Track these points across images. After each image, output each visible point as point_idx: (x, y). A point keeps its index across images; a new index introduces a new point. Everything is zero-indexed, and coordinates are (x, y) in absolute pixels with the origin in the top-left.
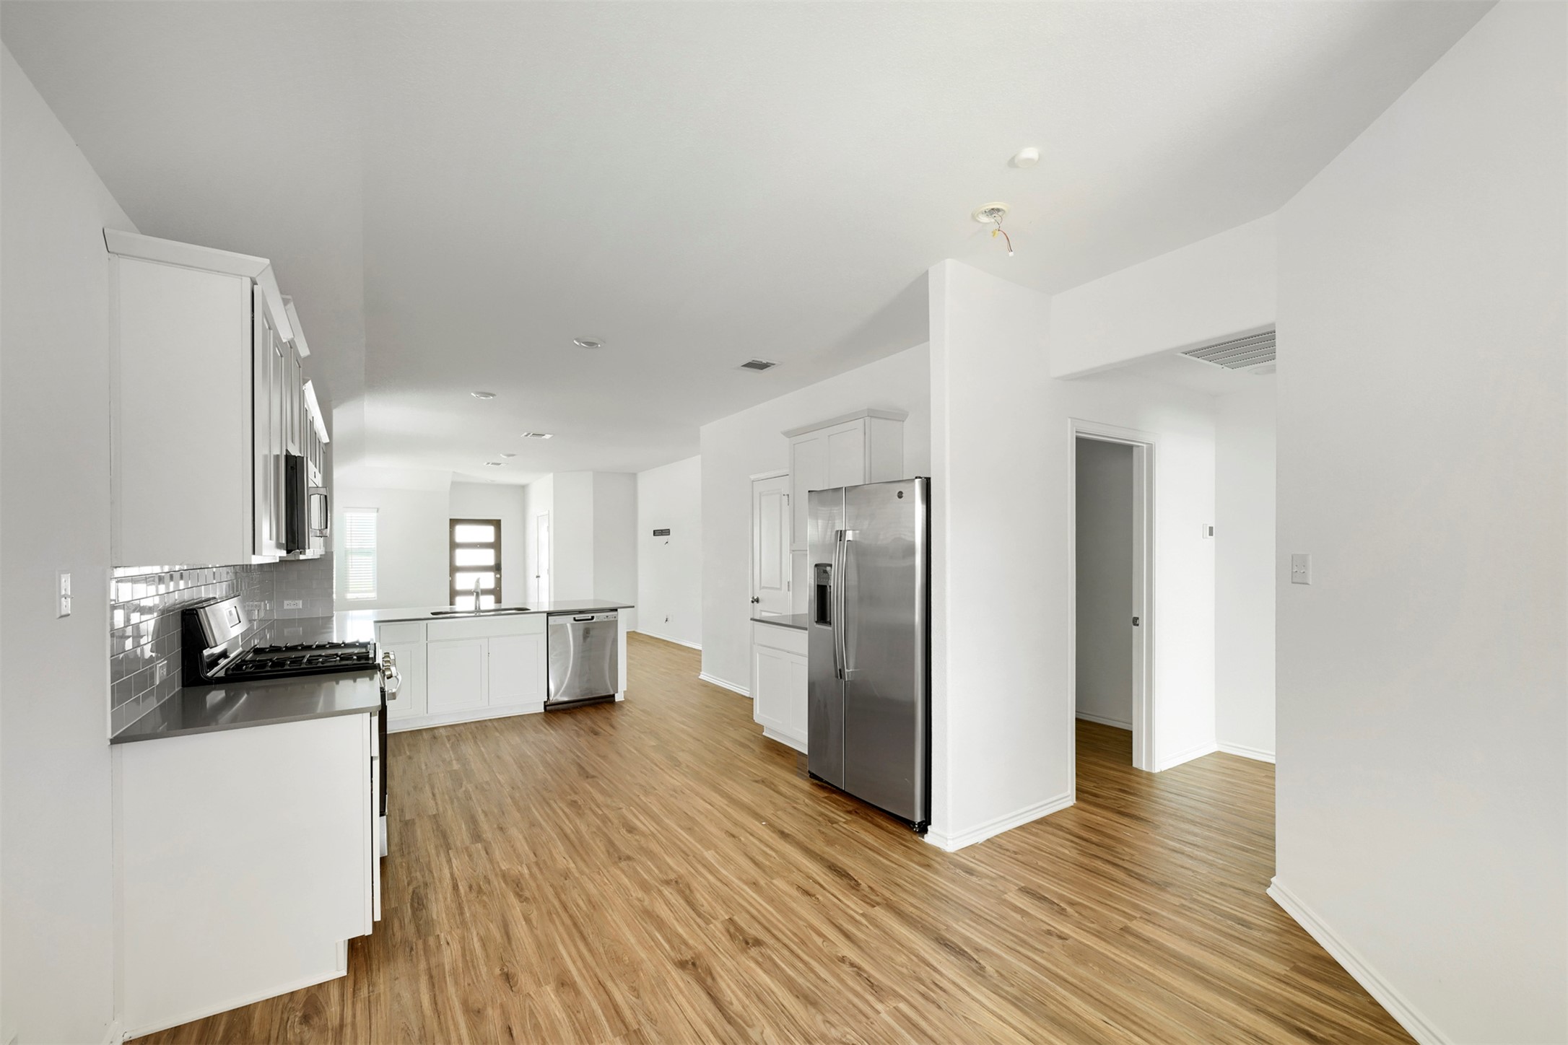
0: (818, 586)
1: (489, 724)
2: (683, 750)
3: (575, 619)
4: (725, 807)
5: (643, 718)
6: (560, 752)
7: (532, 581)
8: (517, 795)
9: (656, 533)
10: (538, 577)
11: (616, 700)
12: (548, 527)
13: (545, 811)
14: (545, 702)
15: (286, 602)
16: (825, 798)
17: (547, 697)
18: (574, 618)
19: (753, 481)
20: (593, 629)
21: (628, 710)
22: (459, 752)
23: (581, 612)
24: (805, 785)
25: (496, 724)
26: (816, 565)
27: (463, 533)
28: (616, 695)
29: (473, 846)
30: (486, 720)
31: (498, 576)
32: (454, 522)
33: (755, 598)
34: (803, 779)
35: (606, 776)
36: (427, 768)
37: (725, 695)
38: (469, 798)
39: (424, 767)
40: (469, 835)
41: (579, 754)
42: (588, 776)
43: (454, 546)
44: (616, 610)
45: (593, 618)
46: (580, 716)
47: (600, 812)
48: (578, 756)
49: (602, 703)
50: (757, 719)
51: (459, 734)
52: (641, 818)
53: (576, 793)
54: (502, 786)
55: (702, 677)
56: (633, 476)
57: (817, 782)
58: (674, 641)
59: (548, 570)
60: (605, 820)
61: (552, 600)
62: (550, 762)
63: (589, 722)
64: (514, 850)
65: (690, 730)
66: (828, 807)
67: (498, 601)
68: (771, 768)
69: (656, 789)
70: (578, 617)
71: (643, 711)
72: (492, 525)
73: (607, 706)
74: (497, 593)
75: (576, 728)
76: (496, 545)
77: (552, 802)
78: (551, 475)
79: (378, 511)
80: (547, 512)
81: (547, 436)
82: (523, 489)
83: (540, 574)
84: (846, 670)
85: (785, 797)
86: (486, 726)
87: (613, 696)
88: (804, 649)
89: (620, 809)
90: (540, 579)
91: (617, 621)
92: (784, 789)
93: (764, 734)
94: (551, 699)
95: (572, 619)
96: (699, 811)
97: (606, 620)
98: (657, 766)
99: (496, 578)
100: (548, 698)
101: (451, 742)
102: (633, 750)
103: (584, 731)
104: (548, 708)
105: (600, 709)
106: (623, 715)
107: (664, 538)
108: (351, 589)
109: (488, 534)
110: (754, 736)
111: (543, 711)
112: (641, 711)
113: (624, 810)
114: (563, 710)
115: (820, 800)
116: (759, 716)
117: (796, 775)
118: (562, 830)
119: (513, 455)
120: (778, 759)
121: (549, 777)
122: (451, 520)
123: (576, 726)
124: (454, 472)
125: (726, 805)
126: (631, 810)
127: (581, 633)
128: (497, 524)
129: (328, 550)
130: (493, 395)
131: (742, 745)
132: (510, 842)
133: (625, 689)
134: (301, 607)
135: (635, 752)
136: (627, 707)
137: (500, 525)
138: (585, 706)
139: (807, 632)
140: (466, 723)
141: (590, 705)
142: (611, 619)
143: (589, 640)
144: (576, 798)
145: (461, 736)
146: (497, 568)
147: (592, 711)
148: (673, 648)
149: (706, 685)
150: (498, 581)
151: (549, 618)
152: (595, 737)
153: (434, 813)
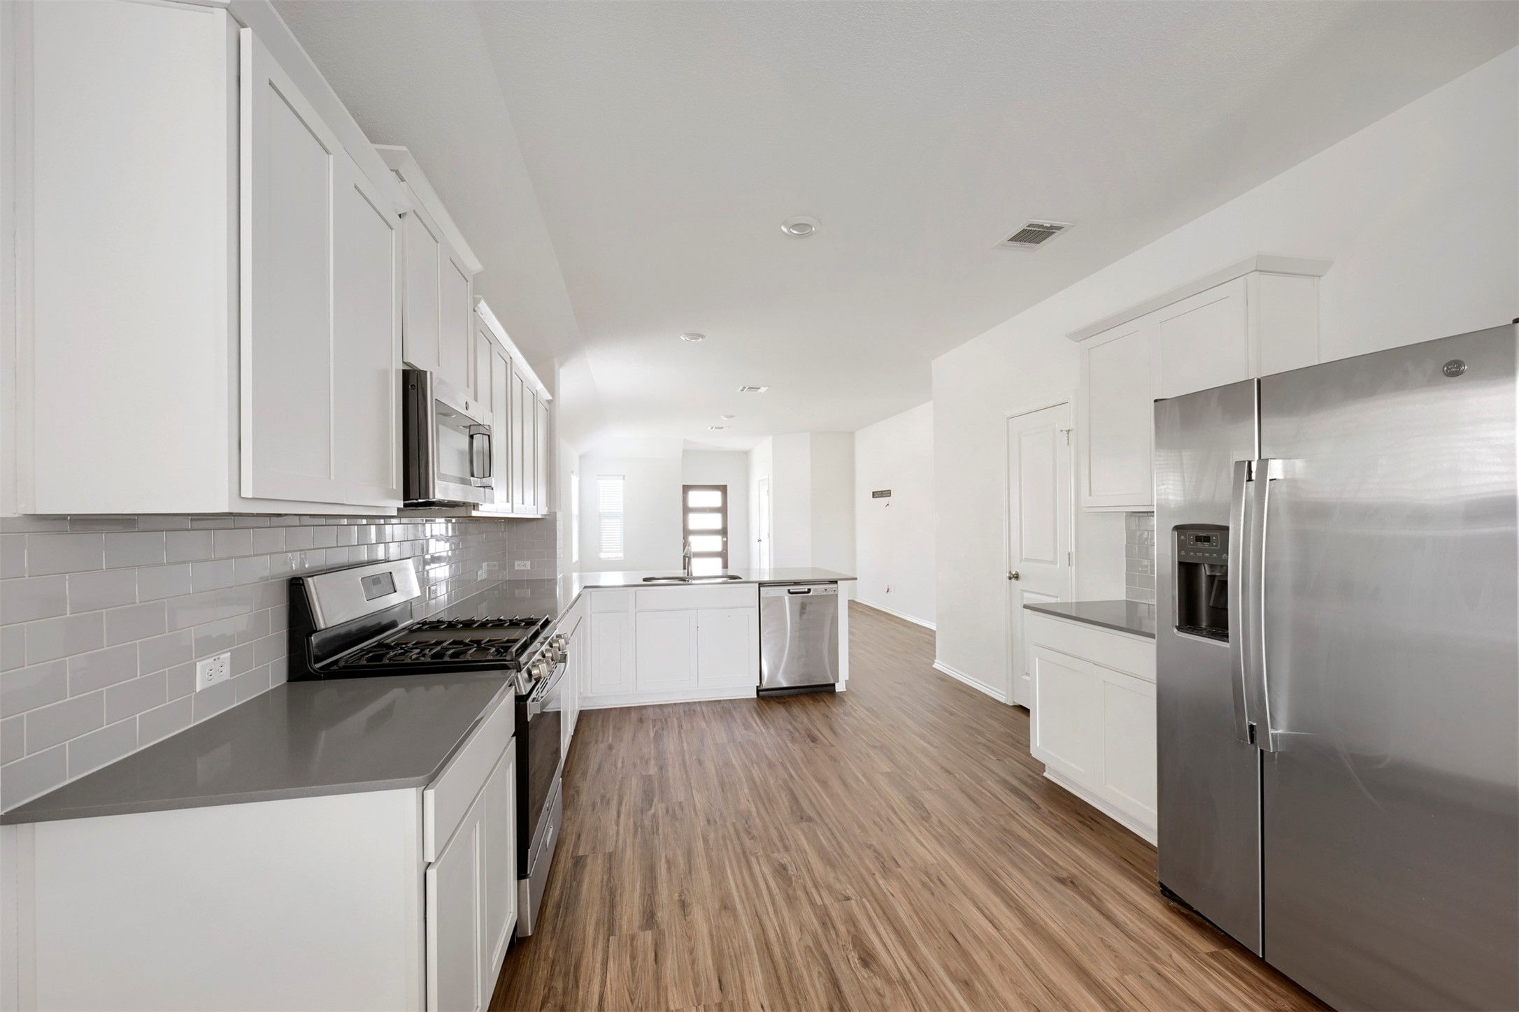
0: (1180, 563)
1: (699, 708)
2: (930, 789)
3: (789, 592)
4: (1018, 934)
5: (870, 722)
6: (771, 765)
7: (755, 545)
8: (712, 837)
9: (875, 495)
10: (760, 541)
11: (837, 691)
12: (768, 491)
13: (743, 878)
14: (757, 687)
15: (517, 563)
16: (1212, 955)
17: (759, 681)
18: (789, 590)
19: (1008, 418)
20: (811, 603)
21: (851, 706)
22: (660, 747)
23: (796, 583)
24: (1154, 908)
25: (704, 708)
26: (1177, 528)
27: (695, 499)
28: (836, 684)
29: (641, 934)
30: (695, 702)
31: (725, 539)
32: (686, 489)
33: (1014, 573)
34: (1147, 892)
35: (828, 821)
36: (623, 767)
37: (971, 696)
38: (655, 830)
39: (620, 765)
40: (641, 908)
41: (793, 773)
42: (803, 818)
43: (686, 510)
44: (836, 582)
45: (809, 591)
46: (796, 710)
47: (819, 902)
48: (791, 776)
49: (821, 692)
50: (1034, 752)
51: (666, 719)
52: (882, 930)
53: (786, 849)
54: (696, 814)
55: (936, 666)
56: (851, 434)
57: (1176, 905)
58: (897, 615)
59: (769, 534)
60: (825, 920)
61: (772, 567)
62: (757, 780)
63: (806, 720)
64: (693, 963)
65: (932, 750)
66: (1228, 985)
67: (725, 566)
68: (1078, 852)
69: (899, 866)
70: (793, 589)
71: (870, 710)
72: (720, 490)
73: (827, 698)
74: (723, 555)
75: (791, 728)
76: (723, 510)
77: (753, 860)
78: (771, 438)
79: (624, 479)
80: (767, 476)
81: (763, 390)
82: (745, 455)
83: (761, 538)
84: (1271, 731)
85: (1129, 936)
86: (694, 711)
87: (834, 685)
88: (1149, 670)
89: (848, 899)
90: (762, 543)
91: (837, 595)
92: (1120, 913)
93: (1045, 774)
94: (764, 683)
95: (787, 591)
96: (976, 937)
97: (825, 593)
98: (895, 812)
99: (723, 541)
100: (761, 682)
101: (655, 729)
102: (861, 777)
103: (800, 734)
104: (760, 693)
105: (819, 701)
106: (845, 714)
107: (884, 500)
108: (603, 550)
109: (715, 499)
110: (1030, 776)
111: (756, 696)
112: (867, 709)
113: (853, 902)
114: (777, 697)
115: (1202, 960)
116: (1039, 747)
117: (1130, 879)
118: (763, 930)
119: (732, 417)
120: (1085, 834)
121: (753, 809)
122: (683, 486)
123: (791, 724)
124: (685, 440)
125: (1020, 930)
126: (862, 903)
127: (797, 608)
128: (723, 489)
129: (552, 511)
130: (702, 336)
131: (1015, 791)
132: (690, 939)
133: (848, 679)
134: (529, 568)
135: (864, 780)
136: (850, 701)
137: (726, 490)
138: (801, 694)
139: (1154, 641)
140: (675, 704)
141: (807, 694)
142: (830, 593)
143: (805, 617)
144: (785, 859)
145: (667, 723)
146: (724, 532)
147: (808, 702)
148: (896, 623)
149: (943, 678)
150: (725, 544)
151: (761, 589)
152: (812, 744)
153: (611, 851)
